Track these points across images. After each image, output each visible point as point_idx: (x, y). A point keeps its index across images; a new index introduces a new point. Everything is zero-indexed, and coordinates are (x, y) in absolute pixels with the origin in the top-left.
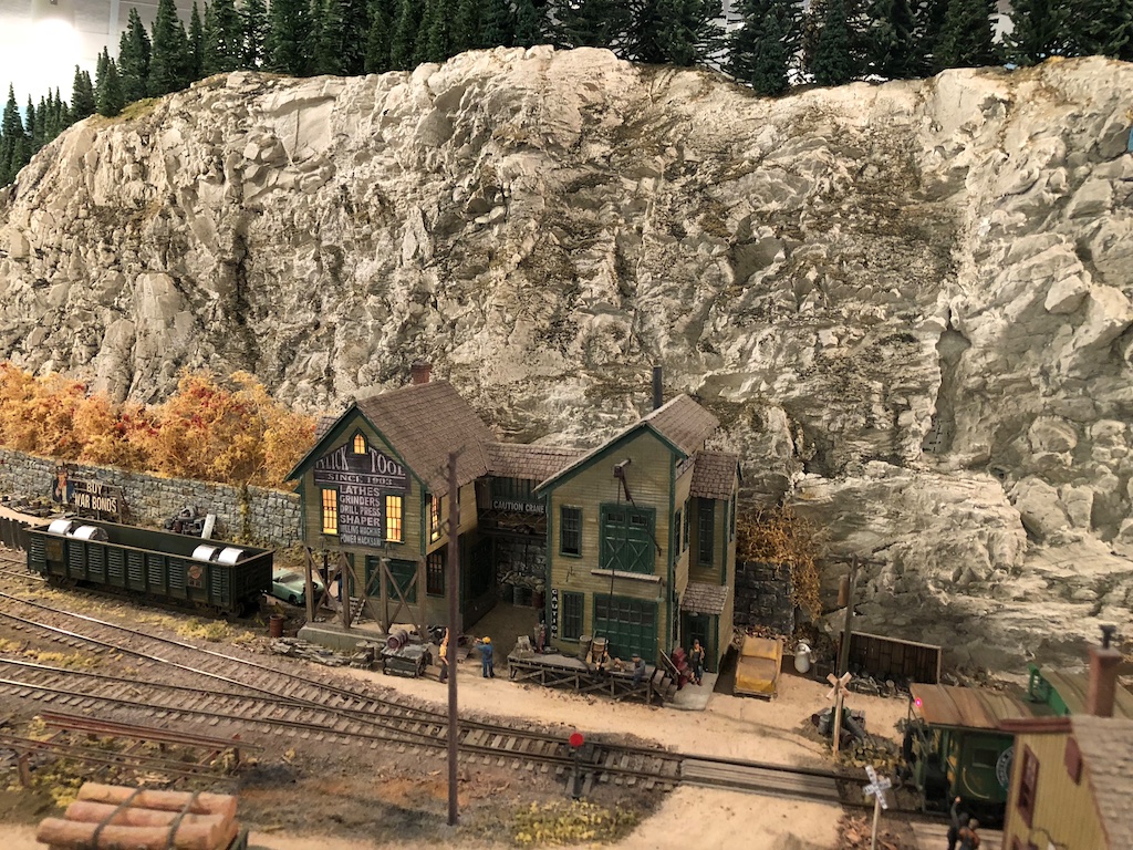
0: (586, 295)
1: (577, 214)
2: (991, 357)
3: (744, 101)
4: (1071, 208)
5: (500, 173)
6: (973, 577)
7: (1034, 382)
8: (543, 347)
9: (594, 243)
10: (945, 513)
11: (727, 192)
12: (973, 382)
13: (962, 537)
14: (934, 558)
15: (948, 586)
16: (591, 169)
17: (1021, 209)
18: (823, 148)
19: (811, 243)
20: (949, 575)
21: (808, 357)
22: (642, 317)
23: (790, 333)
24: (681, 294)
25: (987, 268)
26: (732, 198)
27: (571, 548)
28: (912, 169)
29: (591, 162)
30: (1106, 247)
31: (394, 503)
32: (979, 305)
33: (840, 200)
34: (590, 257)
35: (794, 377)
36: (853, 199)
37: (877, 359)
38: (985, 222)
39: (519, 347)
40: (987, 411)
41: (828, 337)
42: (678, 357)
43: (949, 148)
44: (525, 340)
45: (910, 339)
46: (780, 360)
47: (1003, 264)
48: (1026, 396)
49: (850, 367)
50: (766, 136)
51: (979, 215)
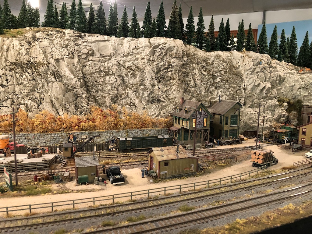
0: (191, 85)
1: (184, 70)
2: (250, 92)
3: (205, 52)
4: (255, 72)
5: (171, 62)
6: (254, 122)
7: (255, 95)
8: (185, 94)
9: (189, 75)
10: (249, 114)
11: (209, 67)
12: (248, 95)
13: (252, 116)
14: (249, 120)
15: (251, 123)
16: (184, 62)
17: (250, 72)
18: (222, 61)
19: (225, 76)
20: (251, 122)
21: (228, 93)
22: (199, 88)
23: (225, 90)
24: (206, 84)
25: (248, 79)
26: (210, 68)
27: (227, 123)
28: (232, 65)
29: (184, 61)
30: (260, 77)
31: (205, 119)
32: (248, 85)
33: (227, 69)
34: (189, 78)
35: (226, 96)
36: (228, 69)
37: (237, 93)
38: (246, 73)
39: (181, 95)
40: (249, 99)
41: (230, 90)
42: (206, 95)
43: (237, 62)
44: (181, 93)
45: (240, 90)
46: (224, 94)
47: (250, 79)
48: (253, 97)
49: (234, 94)
50: (212, 58)
51: (245, 72)
